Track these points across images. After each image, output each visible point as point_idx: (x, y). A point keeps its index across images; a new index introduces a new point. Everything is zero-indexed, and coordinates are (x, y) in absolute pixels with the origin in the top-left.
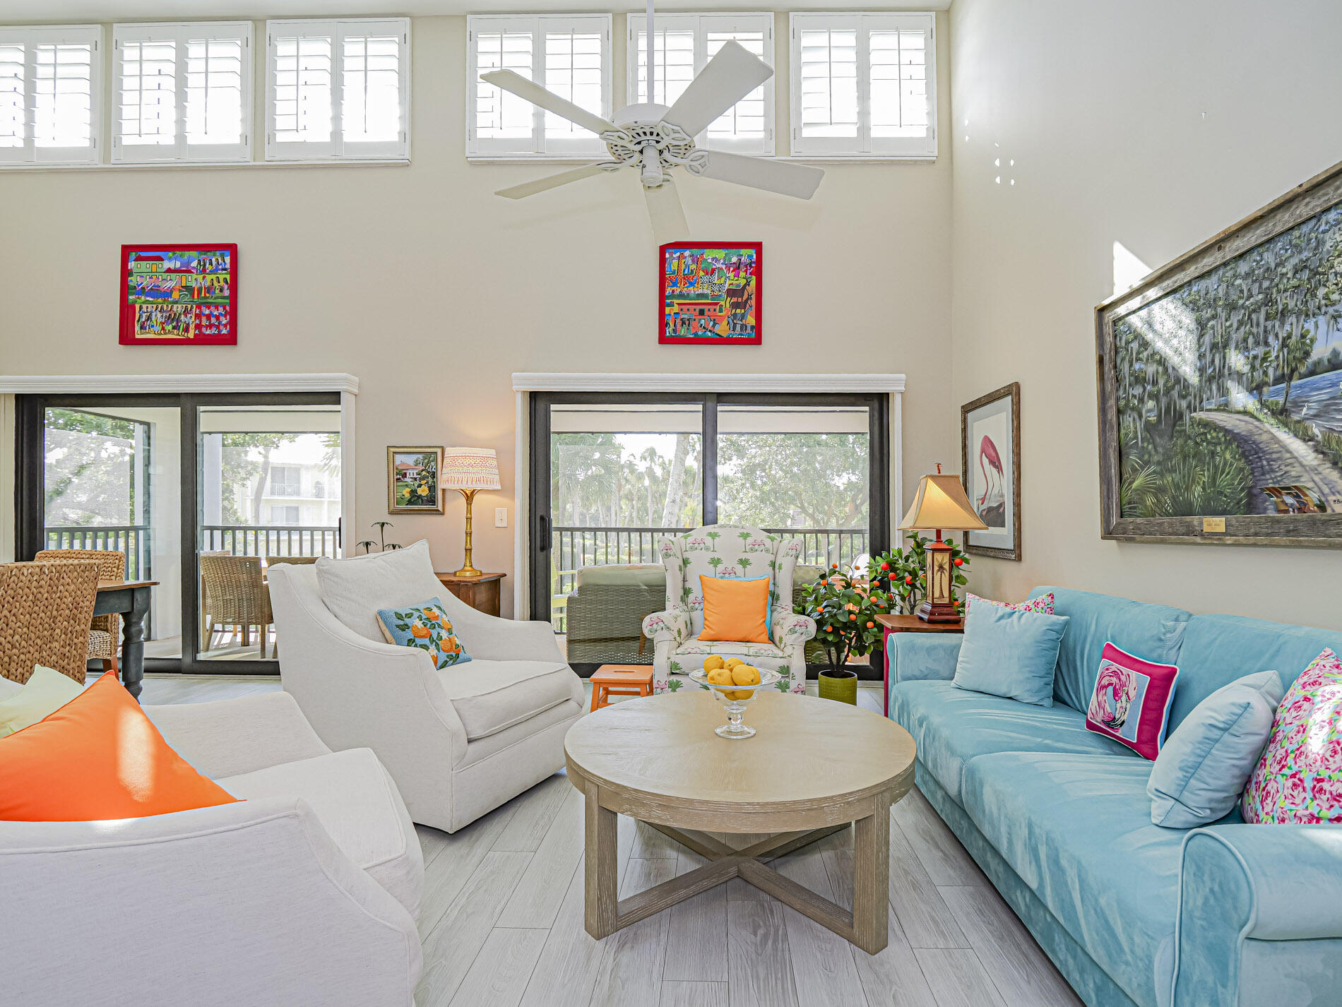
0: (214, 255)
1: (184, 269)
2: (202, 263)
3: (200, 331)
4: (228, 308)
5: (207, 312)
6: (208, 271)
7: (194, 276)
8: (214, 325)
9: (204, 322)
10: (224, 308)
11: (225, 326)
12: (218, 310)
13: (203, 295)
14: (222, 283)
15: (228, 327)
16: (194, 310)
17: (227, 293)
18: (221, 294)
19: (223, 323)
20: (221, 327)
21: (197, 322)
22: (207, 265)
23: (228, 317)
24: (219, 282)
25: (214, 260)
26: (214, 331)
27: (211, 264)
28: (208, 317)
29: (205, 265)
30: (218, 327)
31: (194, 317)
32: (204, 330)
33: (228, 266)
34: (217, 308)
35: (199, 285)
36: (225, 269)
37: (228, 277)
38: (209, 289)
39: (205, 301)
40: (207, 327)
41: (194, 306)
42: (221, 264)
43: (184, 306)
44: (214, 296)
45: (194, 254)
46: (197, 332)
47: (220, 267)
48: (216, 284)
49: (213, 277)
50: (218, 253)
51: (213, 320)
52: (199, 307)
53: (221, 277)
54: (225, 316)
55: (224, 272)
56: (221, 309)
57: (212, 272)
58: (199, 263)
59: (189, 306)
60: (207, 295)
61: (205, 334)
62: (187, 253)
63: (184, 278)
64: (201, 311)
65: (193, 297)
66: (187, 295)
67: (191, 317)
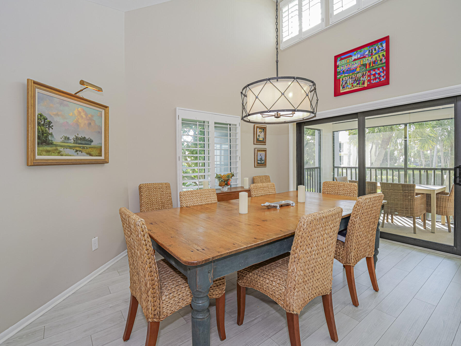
0: (377, 45)
1: (362, 57)
2: (371, 51)
3: (370, 82)
4: (385, 68)
5: (374, 73)
6: (374, 54)
7: (367, 58)
8: (377, 78)
9: (372, 77)
10: (383, 68)
11: (383, 77)
12: (379, 70)
13: (371, 66)
14: (381, 57)
15: (385, 77)
16: (367, 74)
17: (384, 61)
18: (381, 62)
19: (382, 75)
20: (381, 78)
21: (369, 78)
22: (373, 51)
23: (385, 72)
24: (380, 57)
25: (377, 48)
26: (378, 80)
27: (375, 50)
28: (374, 75)
29: (372, 51)
30: (379, 78)
31: (367, 77)
32: (372, 82)
33: (384, 48)
34: (379, 69)
35: (369, 61)
36: (383, 50)
37: (385, 53)
38: (375, 62)
39: (372, 68)
40: (373, 80)
41: (367, 72)
42: (381, 48)
43: (362, 73)
44: (377, 64)
45: (366, 48)
46: (369, 83)
47: (380, 50)
48: (378, 58)
49: (377, 55)
50: (379, 44)
51: (377, 76)
52: (369, 71)
53: (381, 55)
54: (383, 72)
55: (382, 51)
56: (381, 70)
57: (376, 54)
58: (369, 52)
59: (365, 73)
60: (374, 65)
61: (373, 83)
62: (363, 49)
63: (362, 61)
64: (370, 73)
65: (367, 68)
66: (363, 68)
67: (366, 77)
